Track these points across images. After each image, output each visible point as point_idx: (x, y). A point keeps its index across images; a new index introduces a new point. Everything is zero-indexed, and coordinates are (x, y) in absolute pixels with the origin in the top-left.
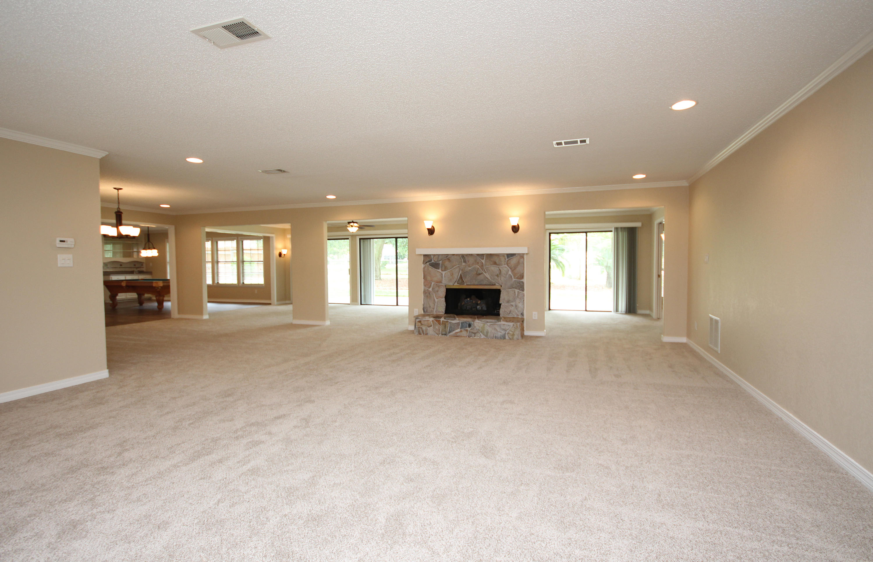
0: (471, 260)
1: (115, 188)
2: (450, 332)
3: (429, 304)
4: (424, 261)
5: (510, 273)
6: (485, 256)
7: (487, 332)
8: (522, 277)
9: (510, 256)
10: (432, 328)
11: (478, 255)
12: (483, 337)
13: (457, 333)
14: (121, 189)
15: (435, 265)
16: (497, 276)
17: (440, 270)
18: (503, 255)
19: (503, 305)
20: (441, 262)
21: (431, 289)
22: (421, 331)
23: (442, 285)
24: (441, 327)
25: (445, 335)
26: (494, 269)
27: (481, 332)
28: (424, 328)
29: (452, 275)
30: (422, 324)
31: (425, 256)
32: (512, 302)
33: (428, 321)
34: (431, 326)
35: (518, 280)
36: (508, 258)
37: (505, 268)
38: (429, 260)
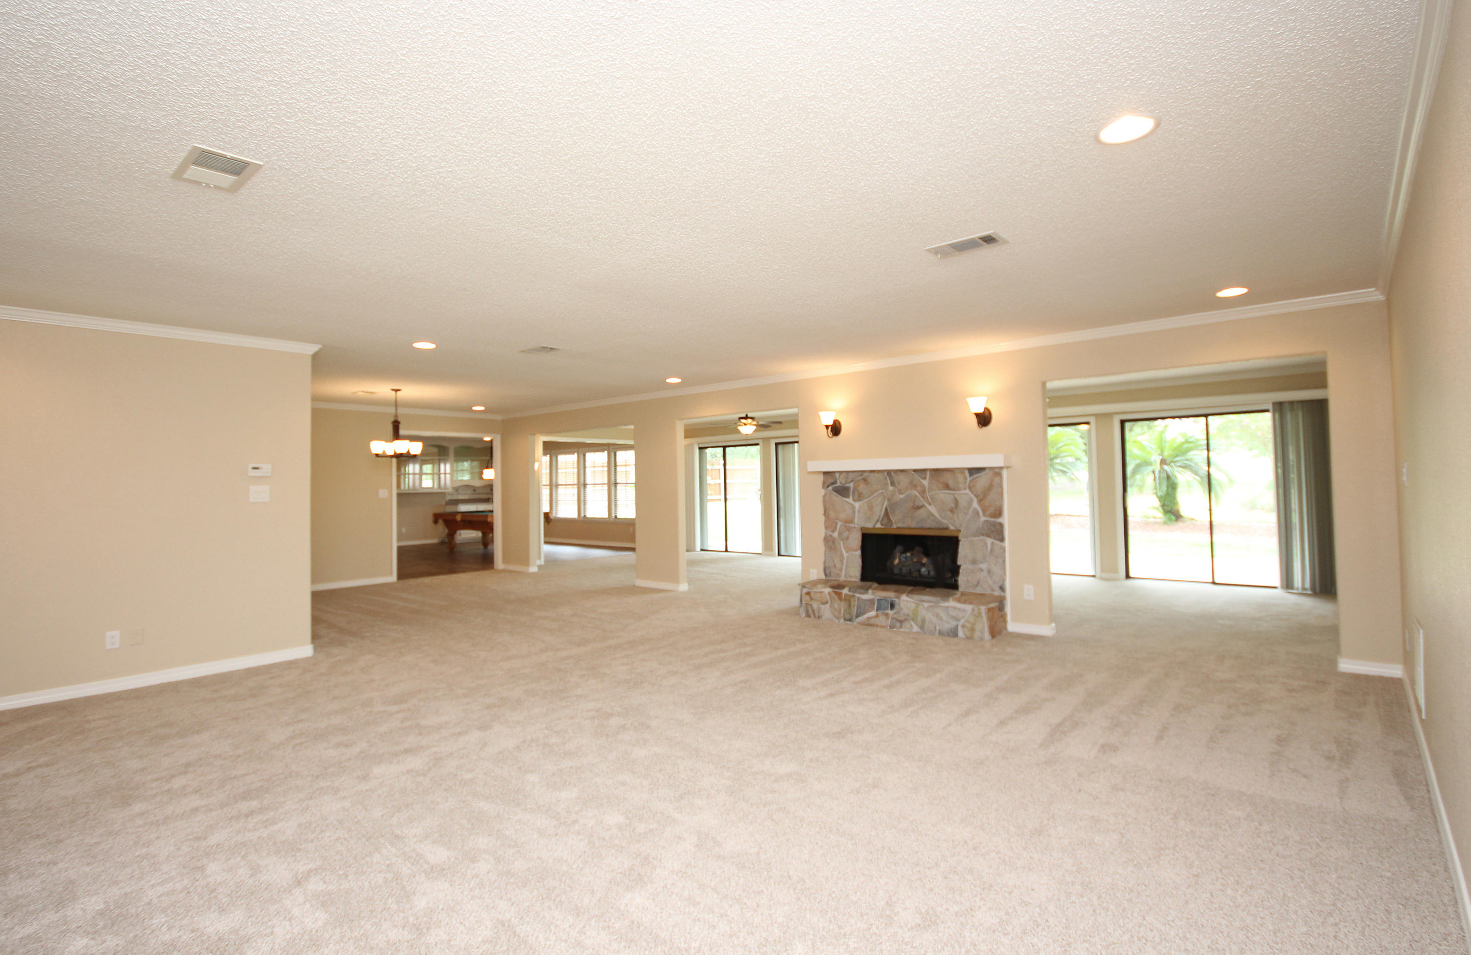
0: (904, 480)
1: (393, 390)
2: (857, 616)
3: (833, 561)
4: (824, 483)
5: (975, 505)
6: (928, 473)
7: (923, 621)
8: (999, 513)
9: (974, 471)
10: (828, 606)
11: (915, 471)
12: (916, 629)
13: (869, 618)
14: (399, 390)
15: (843, 491)
16: (952, 511)
17: (850, 500)
18: (961, 470)
19: (963, 569)
20: (851, 485)
21: (836, 535)
22: (811, 612)
23: (855, 528)
24: (843, 606)
25: (850, 620)
26: (945, 496)
27: (913, 620)
28: (815, 605)
29: (871, 508)
30: (811, 599)
31: (825, 473)
32: (982, 563)
33: (821, 592)
34: (827, 603)
35: (992, 519)
36: (970, 476)
37: (965, 495)
38: (832, 481)
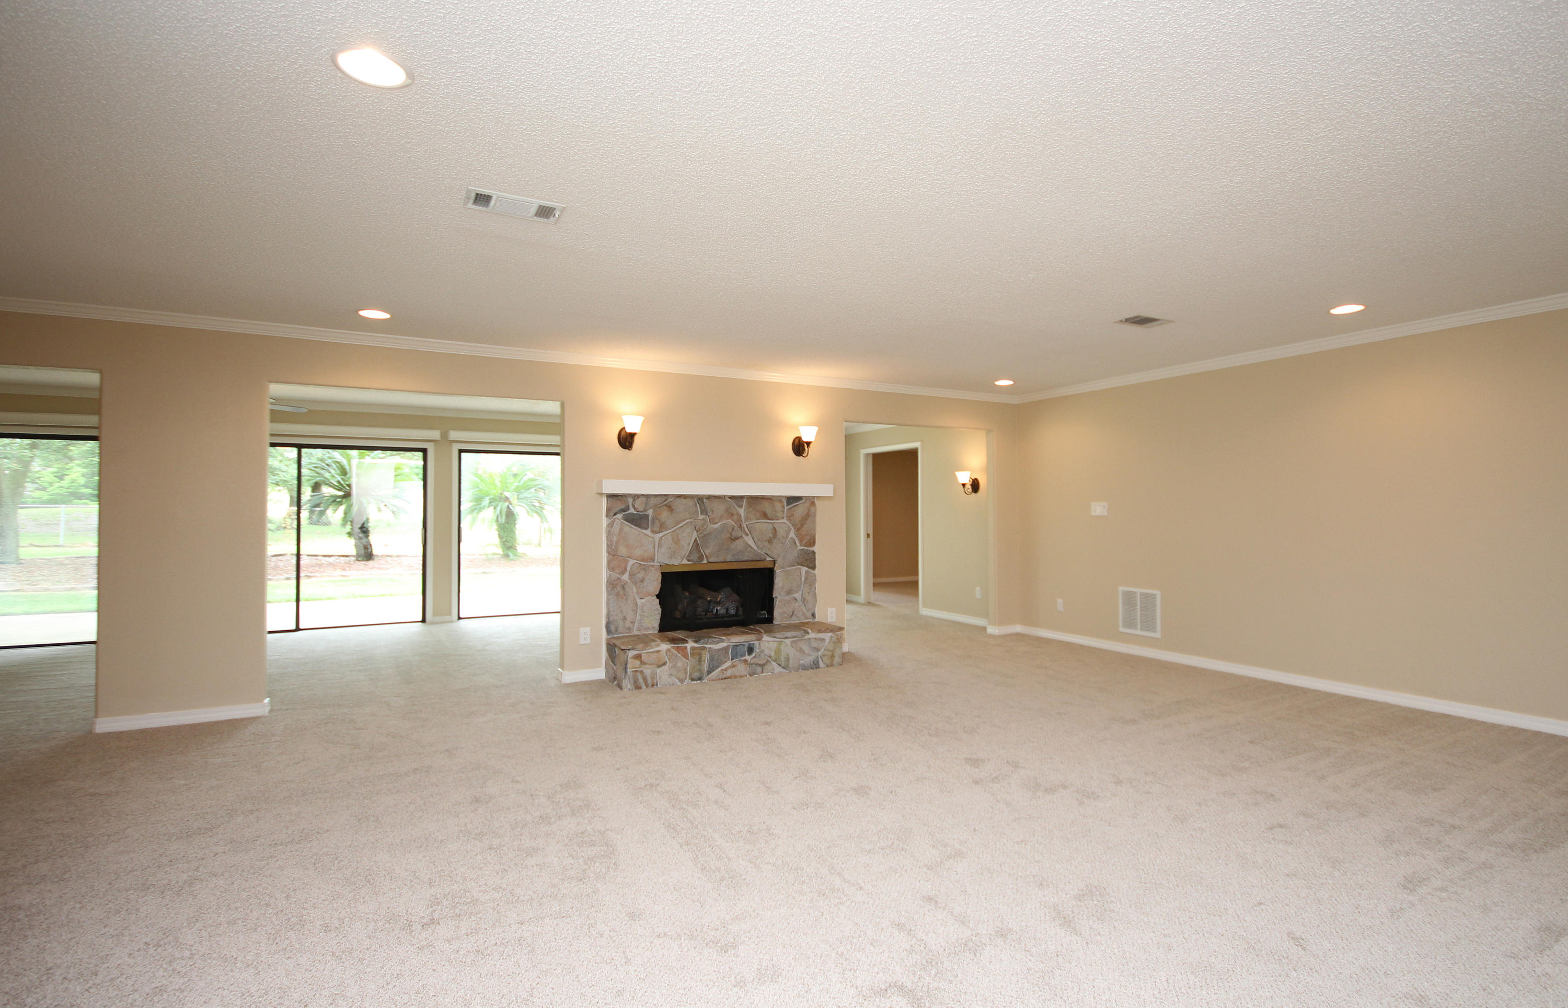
0: (719, 508)
2: (709, 672)
3: (622, 612)
4: (608, 510)
5: (792, 534)
6: (745, 500)
7: (788, 659)
8: (812, 543)
9: (792, 500)
10: (666, 667)
11: (732, 497)
12: (778, 669)
13: (726, 670)
15: (638, 520)
16: (770, 541)
17: (648, 532)
18: (779, 499)
19: (780, 601)
20: (650, 512)
21: (626, 577)
22: (641, 680)
23: (653, 566)
24: (690, 663)
25: (700, 679)
26: (763, 526)
27: (775, 661)
28: (648, 671)
29: (676, 541)
30: (642, 663)
31: (611, 497)
32: (796, 592)
33: (658, 651)
34: (664, 664)
35: (806, 548)
36: (788, 504)
37: (783, 524)
38: (622, 507)
